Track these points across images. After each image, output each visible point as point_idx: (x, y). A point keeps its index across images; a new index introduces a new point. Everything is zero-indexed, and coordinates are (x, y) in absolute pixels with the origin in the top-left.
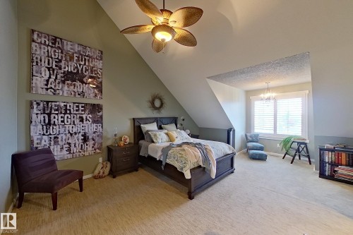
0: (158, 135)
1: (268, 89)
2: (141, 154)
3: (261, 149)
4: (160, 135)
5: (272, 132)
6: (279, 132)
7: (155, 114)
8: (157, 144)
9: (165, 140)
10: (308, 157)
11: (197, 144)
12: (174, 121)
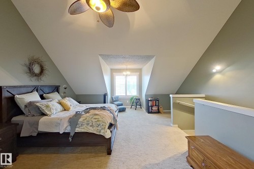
0: (51, 106)
1: (127, 70)
2: (22, 135)
3: (122, 105)
4: (53, 105)
5: (124, 94)
6: (128, 94)
7: (34, 82)
8: (52, 116)
9: (59, 110)
10: (140, 105)
11: (101, 108)
12: (56, 89)
